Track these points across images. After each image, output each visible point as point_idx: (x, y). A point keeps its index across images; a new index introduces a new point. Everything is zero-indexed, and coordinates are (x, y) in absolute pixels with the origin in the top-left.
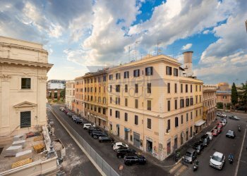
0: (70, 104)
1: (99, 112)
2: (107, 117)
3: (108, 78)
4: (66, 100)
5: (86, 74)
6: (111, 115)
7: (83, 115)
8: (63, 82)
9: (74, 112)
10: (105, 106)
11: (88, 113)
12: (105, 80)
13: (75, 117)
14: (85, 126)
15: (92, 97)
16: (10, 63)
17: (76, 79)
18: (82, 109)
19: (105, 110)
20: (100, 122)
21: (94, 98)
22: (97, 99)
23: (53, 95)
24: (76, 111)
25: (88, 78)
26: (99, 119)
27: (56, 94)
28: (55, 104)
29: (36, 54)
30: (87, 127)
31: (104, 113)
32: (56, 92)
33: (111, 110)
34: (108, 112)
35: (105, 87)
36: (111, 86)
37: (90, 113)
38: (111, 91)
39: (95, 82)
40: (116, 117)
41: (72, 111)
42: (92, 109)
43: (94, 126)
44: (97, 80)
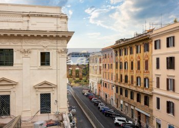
0: (96, 87)
1: (139, 100)
2: (152, 111)
3: (152, 46)
4: (91, 80)
5: (117, 42)
6: (158, 107)
7: (114, 104)
8: (86, 55)
9: (101, 99)
10: (147, 92)
11: (122, 102)
12: (147, 49)
13: (102, 106)
14: (116, 121)
15: (126, 77)
16: (29, 35)
17: (104, 51)
18: (112, 94)
19: (147, 98)
20: (139, 118)
21: (129, 79)
22: (135, 80)
23: (74, 74)
24: (103, 96)
25: (122, 47)
26: (139, 113)
27: (77, 72)
29: (54, 20)
30: (121, 123)
31: (146, 103)
32: (77, 69)
33: (158, 100)
34: (153, 102)
35: (147, 62)
36: (158, 60)
37: (124, 102)
38: (158, 67)
39: (131, 53)
40: (168, 111)
41: (98, 97)
42: (126, 96)
43: (130, 122)
44: (135, 50)
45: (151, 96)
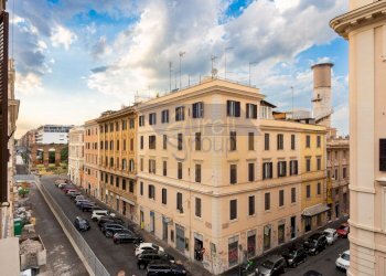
0: (77, 174)
1: (124, 187)
2: (135, 198)
3: (137, 122)
4: (70, 166)
5: (103, 115)
6: (142, 193)
7: (98, 196)
8: (67, 130)
9: (82, 190)
10: (132, 176)
11: (107, 192)
12: (132, 125)
13: (80, 199)
14: (94, 215)
15: (112, 159)
17: (87, 125)
19: (132, 183)
20: (125, 209)
21: (115, 162)
22: (120, 162)
23: (46, 157)
25: (108, 121)
26: (124, 203)
27: (52, 154)
28: (50, 174)
30: (99, 217)
31: (131, 190)
32: (52, 150)
33: (142, 184)
34: (137, 187)
35: (132, 140)
36: (142, 138)
37: (110, 191)
38: (142, 147)
39: (117, 129)
40: (150, 196)
41: (79, 188)
42: (112, 183)
43: (112, 215)
44: (121, 126)
45: (136, 181)
